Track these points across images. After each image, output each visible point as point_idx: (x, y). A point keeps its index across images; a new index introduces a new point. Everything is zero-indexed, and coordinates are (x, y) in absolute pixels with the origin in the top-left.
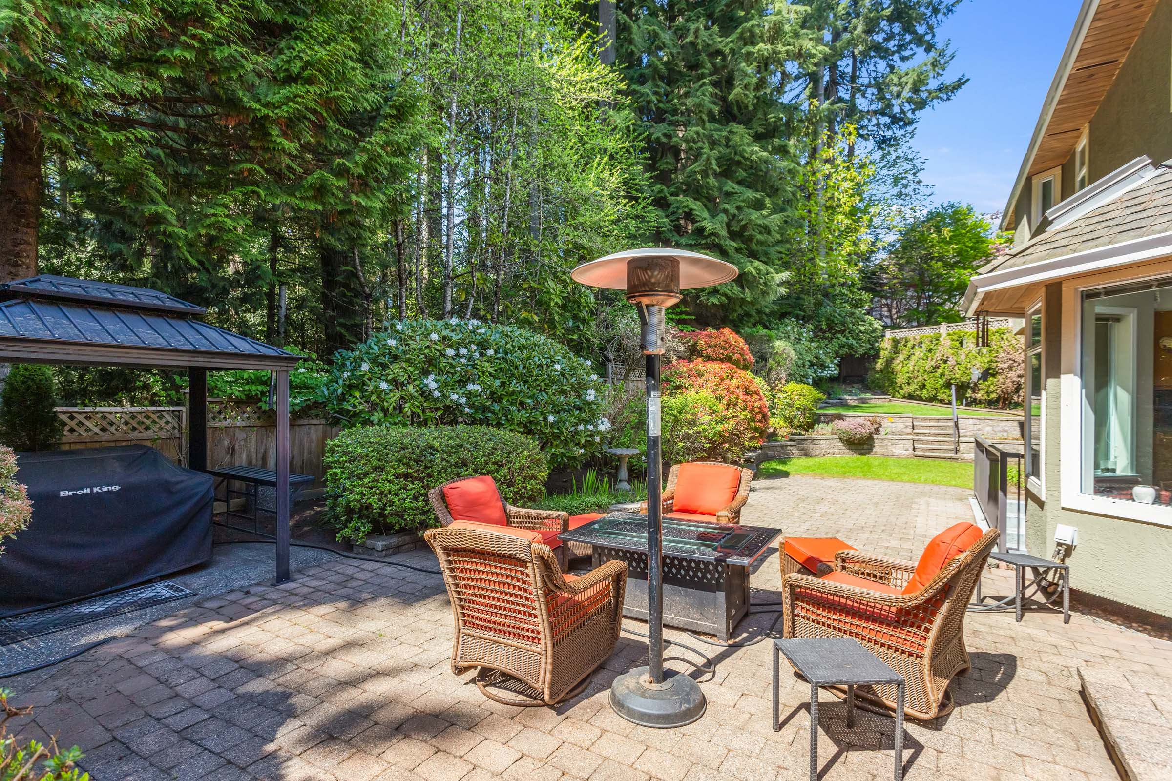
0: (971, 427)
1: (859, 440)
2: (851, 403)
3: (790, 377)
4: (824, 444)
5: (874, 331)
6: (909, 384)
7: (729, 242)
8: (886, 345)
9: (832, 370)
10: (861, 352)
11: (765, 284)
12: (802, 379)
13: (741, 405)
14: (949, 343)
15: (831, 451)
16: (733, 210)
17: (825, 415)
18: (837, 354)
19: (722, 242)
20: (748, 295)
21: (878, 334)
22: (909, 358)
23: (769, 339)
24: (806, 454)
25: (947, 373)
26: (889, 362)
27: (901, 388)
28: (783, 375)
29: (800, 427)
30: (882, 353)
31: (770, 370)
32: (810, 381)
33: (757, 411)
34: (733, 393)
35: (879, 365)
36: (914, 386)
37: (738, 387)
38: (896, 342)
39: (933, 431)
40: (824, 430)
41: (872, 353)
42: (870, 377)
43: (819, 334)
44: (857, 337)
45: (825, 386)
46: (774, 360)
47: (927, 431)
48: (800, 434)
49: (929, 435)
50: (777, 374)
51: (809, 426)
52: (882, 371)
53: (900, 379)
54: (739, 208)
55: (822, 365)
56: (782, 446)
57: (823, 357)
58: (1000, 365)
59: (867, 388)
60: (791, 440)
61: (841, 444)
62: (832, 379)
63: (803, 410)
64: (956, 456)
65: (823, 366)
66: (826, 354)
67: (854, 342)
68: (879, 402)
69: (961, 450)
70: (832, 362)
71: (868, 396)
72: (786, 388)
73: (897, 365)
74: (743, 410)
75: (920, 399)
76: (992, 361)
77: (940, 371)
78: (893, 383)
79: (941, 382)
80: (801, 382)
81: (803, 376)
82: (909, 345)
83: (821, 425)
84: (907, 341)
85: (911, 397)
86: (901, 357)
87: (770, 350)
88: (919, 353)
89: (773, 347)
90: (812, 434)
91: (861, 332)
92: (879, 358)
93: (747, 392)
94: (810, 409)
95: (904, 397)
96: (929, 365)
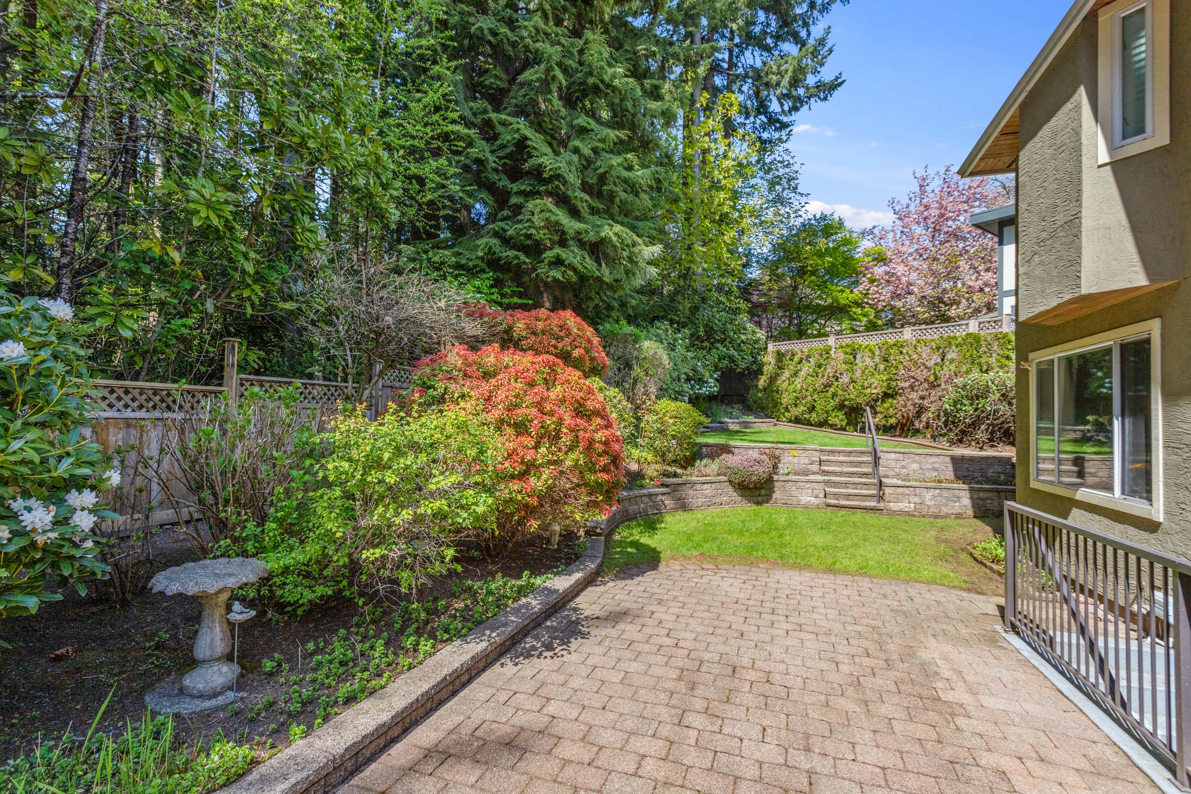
0: (893, 464)
1: (755, 483)
2: (732, 427)
3: (663, 392)
4: (708, 490)
5: (757, 341)
6: (796, 405)
7: (579, 194)
8: (769, 359)
9: (712, 387)
10: (744, 366)
11: (630, 259)
12: (677, 396)
13: (566, 440)
14: (842, 356)
15: (718, 500)
16: (587, 151)
17: (707, 445)
18: (717, 368)
19: (569, 193)
20: (606, 274)
21: (761, 344)
22: (795, 374)
23: (636, 340)
24: (684, 506)
25: (840, 392)
26: (773, 379)
27: (787, 410)
28: (653, 389)
29: (675, 461)
30: (765, 368)
31: (635, 381)
32: (686, 399)
33: (600, 448)
34: (552, 413)
35: (762, 381)
36: (801, 408)
37: (563, 401)
38: (780, 356)
39: (845, 469)
40: (710, 467)
41: (754, 367)
42: (752, 396)
43: (696, 342)
44: (738, 349)
45: (704, 405)
46: (641, 367)
47: (838, 469)
48: (675, 475)
49: (841, 474)
50: (645, 386)
51: (688, 462)
52: (765, 390)
53: (786, 399)
54: (595, 150)
55: (700, 379)
56: (650, 496)
57: (700, 369)
58: (901, 384)
59: (749, 409)
60: (663, 485)
61: (730, 489)
62: (711, 398)
63: (681, 439)
64: (881, 505)
65: (701, 381)
66: (705, 366)
67: (736, 354)
68: (764, 427)
69: (887, 497)
70: (711, 377)
71: (751, 419)
72: (657, 407)
73: (782, 383)
74: (571, 449)
75: (809, 423)
76: (890, 379)
77: (832, 389)
78: (776, 404)
79: (832, 403)
80: (676, 399)
81: (678, 393)
82: (796, 359)
83: (705, 461)
84: (793, 355)
85: (797, 421)
86: (787, 374)
87: (635, 353)
88: (806, 369)
89: (640, 349)
90: (692, 475)
91: (743, 342)
92: (762, 374)
93: (580, 411)
94: (690, 437)
95: (790, 421)
96: (820, 382)
